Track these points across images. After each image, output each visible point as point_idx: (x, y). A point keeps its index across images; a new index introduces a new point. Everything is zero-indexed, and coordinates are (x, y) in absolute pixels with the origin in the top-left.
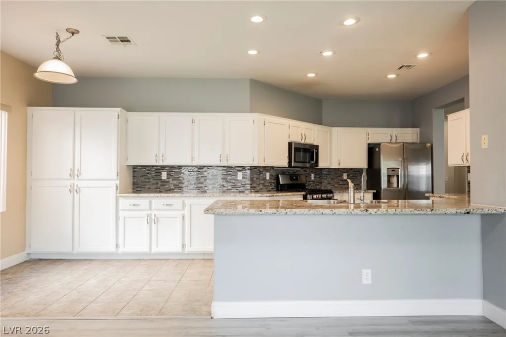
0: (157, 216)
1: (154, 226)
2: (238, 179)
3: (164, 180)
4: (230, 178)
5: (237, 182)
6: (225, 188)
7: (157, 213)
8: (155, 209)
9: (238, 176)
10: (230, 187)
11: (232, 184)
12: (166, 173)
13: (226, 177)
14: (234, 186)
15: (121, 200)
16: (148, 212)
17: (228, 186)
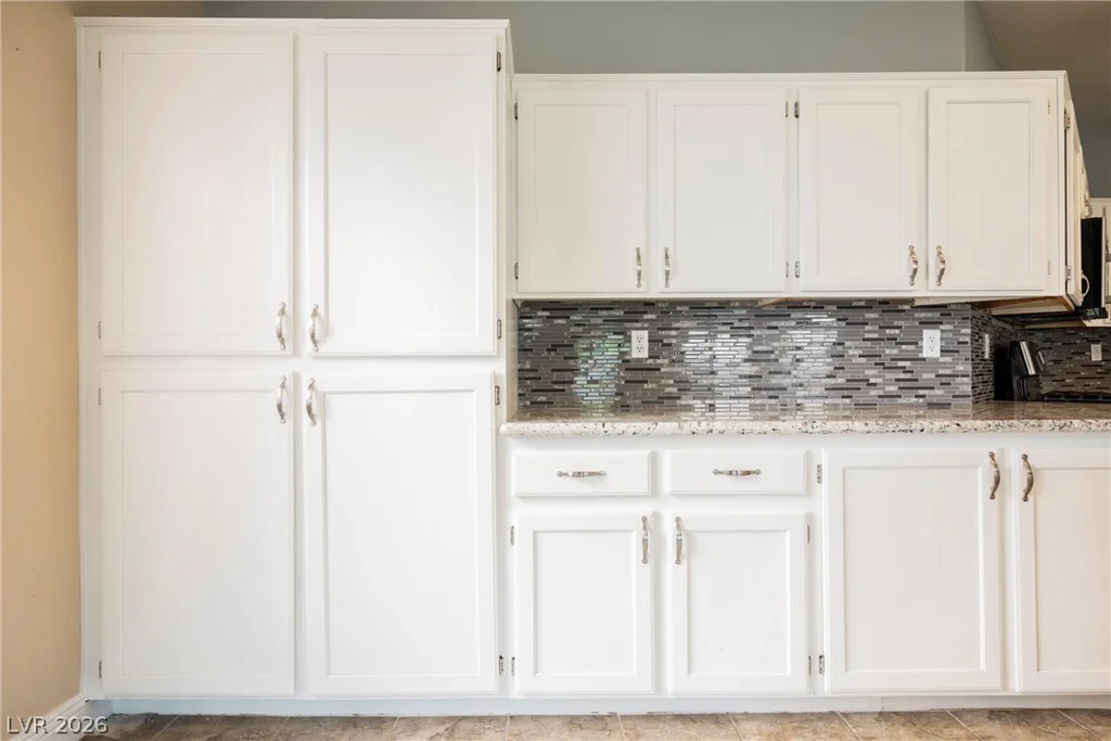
0: (686, 525)
1: (671, 572)
2: (925, 354)
3: (638, 360)
4: (892, 351)
5: (917, 366)
6: (874, 392)
7: (689, 511)
8: (677, 495)
9: (925, 343)
10: (893, 389)
11: (903, 376)
12: (645, 334)
13: (877, 348)
14: (911, 385)
15: (518, 453)
16: (646, 509)
17: (887, 382)
